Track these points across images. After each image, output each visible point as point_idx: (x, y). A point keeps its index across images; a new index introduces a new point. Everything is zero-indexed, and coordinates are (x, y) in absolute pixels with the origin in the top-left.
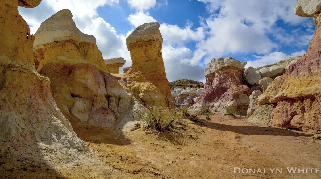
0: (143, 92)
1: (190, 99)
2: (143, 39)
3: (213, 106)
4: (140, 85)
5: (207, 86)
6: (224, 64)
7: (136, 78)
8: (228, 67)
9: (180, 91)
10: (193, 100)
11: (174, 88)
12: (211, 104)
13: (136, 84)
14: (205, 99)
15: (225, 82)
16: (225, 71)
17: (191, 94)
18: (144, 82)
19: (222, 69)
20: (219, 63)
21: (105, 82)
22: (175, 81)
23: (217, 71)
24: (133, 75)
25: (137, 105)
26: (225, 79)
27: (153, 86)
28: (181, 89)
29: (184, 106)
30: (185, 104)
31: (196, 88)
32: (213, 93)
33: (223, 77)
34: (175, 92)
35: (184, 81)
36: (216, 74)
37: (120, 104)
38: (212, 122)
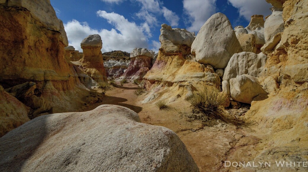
0: (93, 74)
1: (121, 71)
2: (92, 46)
3: (131, 78)
4: (90, 70)
5: (131, 65)
6: (141, 53)
7: (87, 65)
8: (143, 55)
9: (114, 64)
10: (123, 71)
11: (108, 60)
12: (130, 77)
13: (88, 70)
14: (127, 74)
15: (140, 64)
16: (141, 57)
17: (122, 67)
18: (92, 68)
19: (139, 56)
20: (138, 52)
21: (76, 70)
22: (111, 51)
23: (137, 56)
24: (85, 64)
25: (93, 81)
26: (141, 62)
27: (97, 71)
28: (115, 61)
29: (116, 76)
30: (117, 74)
31: (128, 60)
32: (132, 70)
33: (140, 61)
34: (110, 63)
35: (119, 52)
36: (136, 58)
37: (85, 80)
38: (123, 86)
